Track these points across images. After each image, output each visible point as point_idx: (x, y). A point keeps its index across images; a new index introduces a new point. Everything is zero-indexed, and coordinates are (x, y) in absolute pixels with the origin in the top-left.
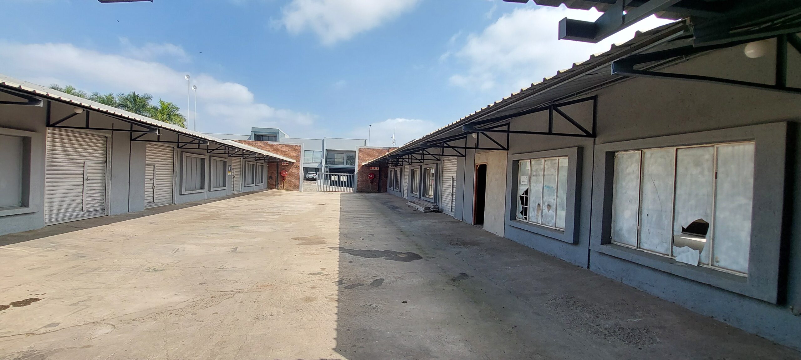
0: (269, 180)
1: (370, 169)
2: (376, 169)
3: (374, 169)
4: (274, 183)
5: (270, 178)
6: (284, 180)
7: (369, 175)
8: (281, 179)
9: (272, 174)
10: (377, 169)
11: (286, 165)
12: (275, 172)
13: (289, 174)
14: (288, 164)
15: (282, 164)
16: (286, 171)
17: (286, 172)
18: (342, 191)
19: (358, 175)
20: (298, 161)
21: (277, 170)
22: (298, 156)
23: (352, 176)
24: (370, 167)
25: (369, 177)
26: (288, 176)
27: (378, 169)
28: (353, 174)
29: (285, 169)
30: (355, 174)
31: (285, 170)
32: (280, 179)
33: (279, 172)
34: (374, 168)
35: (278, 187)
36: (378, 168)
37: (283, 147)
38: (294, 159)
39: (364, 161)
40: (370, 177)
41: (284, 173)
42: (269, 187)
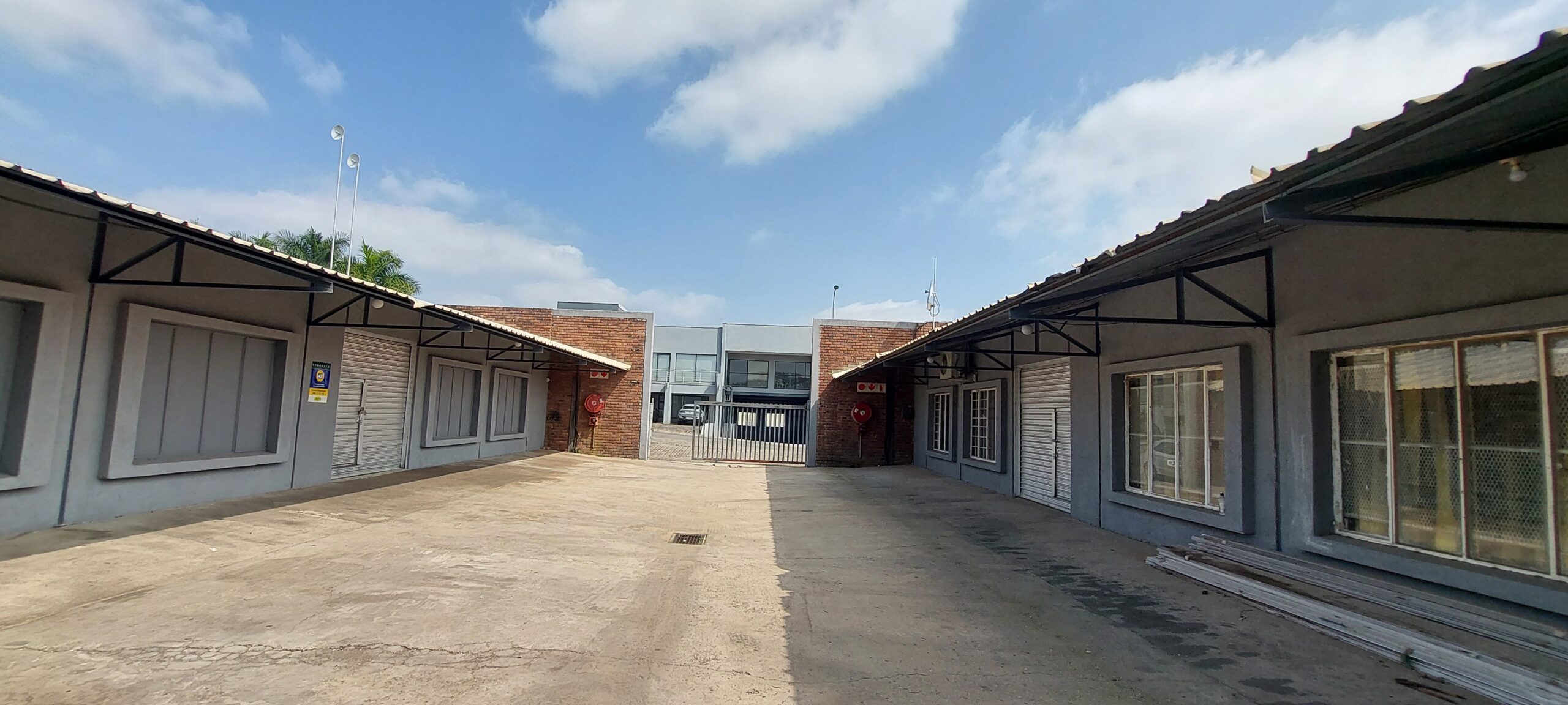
0: (549, 425)
1: (859, 390)
2: (878, 391)
3: (869, 390)
4: (565, 433)
5: (553, 416)
6: (594, 423)
7: (856, 410)
8: (586, 421)
9: (559, 405)
10: (881, 389)
11: (602, 377)
12: (568, 400)
13: (611, 404)
14: (607, 377)
15: (591, 377)
16: (600, 395)
17: (601, 400)
18: (771, 460)
19: (820, 409)
20: (639, 366)
21: (574, 393)
22: (636, 351)
23: (802, 411)
24: (859, 384)
25: (854, 413)
26: (606, 410)
27: (884, 391)
28: (802, 407)
29: (599, 391)
30: (812, 406)
31: (598, 394)
32: (582, 421)
33: (581, 398)
34: (871, 388)
35: (575, 445)
36: (884, 386)
37: (595, 324)
38: (625, 360)
39: (839, 367)
40: (857, 415)
41: (594, 403)
42: (549, 445)
